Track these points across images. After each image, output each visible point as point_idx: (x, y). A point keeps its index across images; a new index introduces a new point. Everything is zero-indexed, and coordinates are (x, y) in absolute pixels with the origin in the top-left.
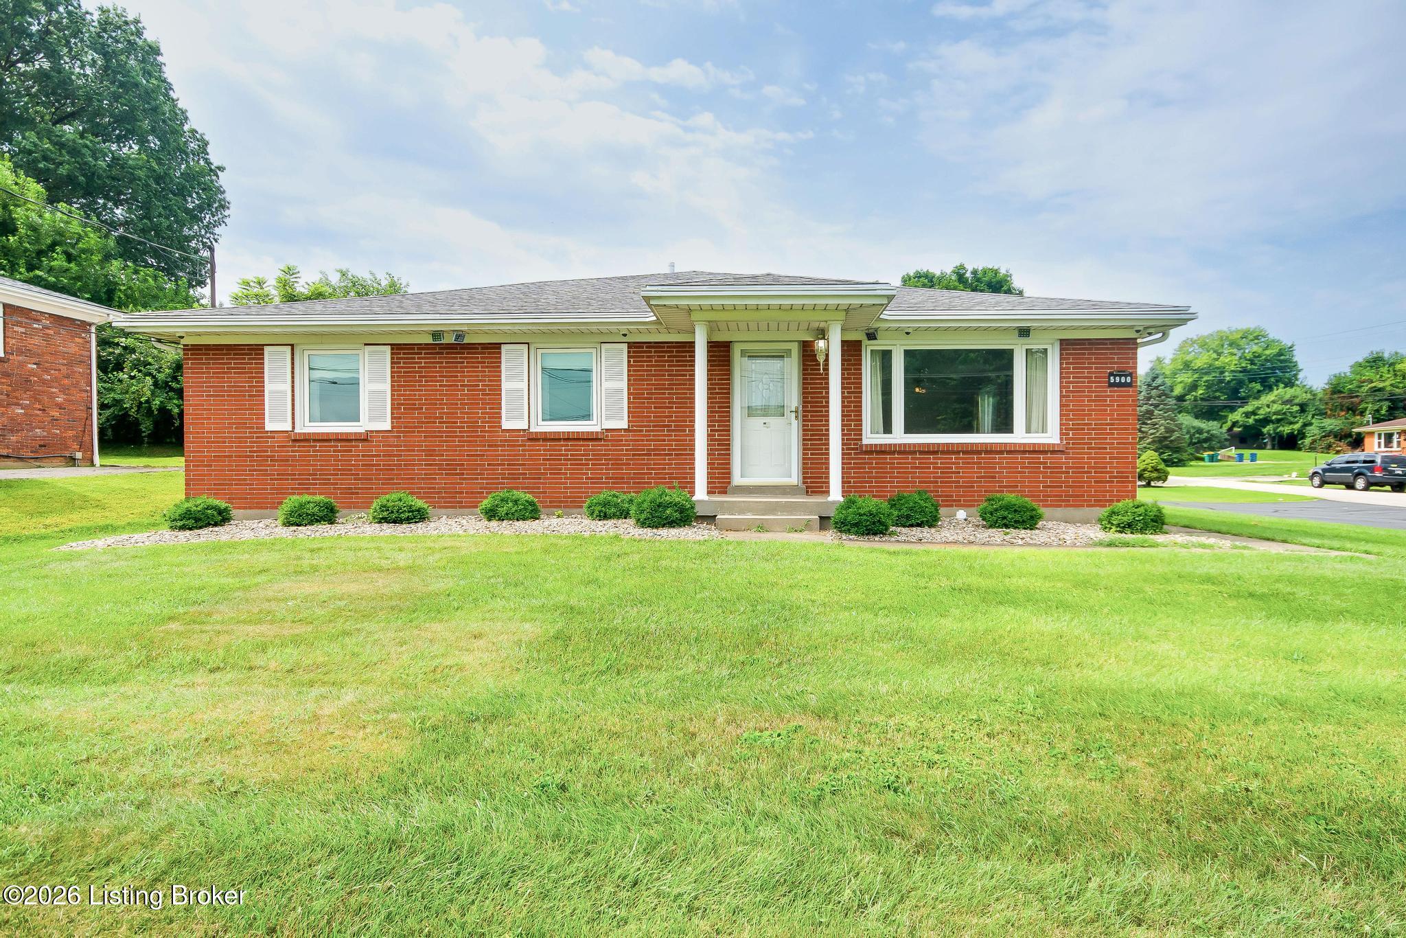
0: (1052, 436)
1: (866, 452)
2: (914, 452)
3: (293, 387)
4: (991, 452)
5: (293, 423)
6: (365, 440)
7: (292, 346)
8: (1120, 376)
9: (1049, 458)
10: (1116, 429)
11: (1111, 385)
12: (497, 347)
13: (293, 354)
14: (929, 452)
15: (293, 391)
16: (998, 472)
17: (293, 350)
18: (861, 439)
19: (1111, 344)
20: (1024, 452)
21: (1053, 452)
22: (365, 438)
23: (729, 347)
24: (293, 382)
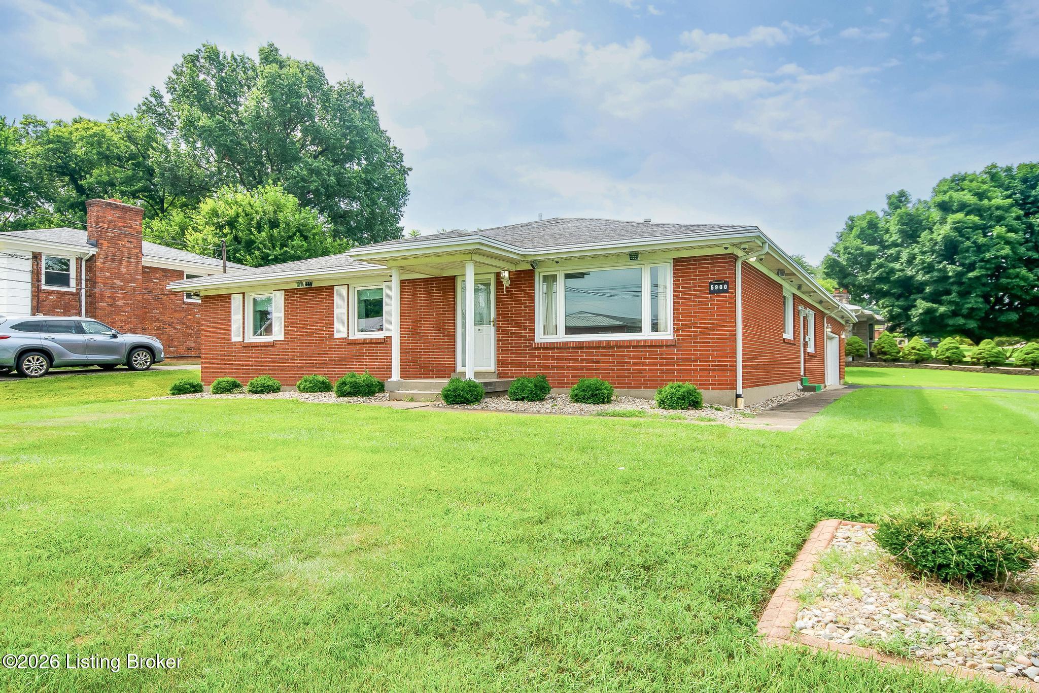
0: (667, 334)
1: (536, 349)
2: (568, 348)
3: (244, 317)
4: (620, 347)
5: (244, 337)
6: (273, 346)
7: (244, 294)
8: (719, 284)
9: (664, 351)
10: (716, 327)
11: (711, 292)
12: (332, 287)
13: (244, 298)
14: (577, 348)
15: (244, 319)
16: (626, 362)
17: (244, 296)
18: (534, 340)
19: (711, 259)
20: (645, 346)
21: (667, 346)
22: (273, 345)
23: (454, 279)
24: (244, 314)
